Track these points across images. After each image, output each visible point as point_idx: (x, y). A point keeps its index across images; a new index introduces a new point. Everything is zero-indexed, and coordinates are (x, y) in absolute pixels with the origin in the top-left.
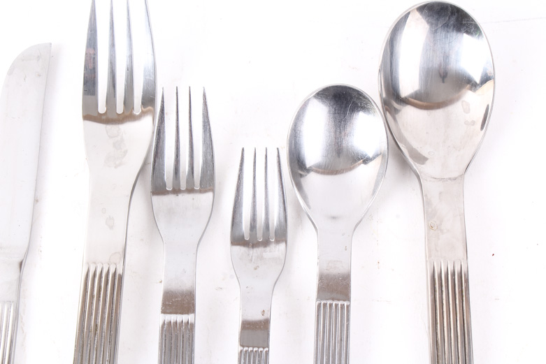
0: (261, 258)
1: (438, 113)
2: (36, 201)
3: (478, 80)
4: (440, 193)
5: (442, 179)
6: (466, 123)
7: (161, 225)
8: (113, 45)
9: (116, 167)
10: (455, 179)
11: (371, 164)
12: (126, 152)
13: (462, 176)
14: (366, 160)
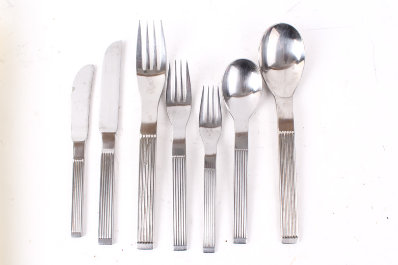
0: (212, 131)
1: (282, 71)
2: (119, 108)
3: (299, 59)
4: (284, 104)
5: (284, 98)
6: (293, 73)
7: (171, 118)
8: (148, 42)
9: (151, 93)
10: (289, 98)
11: (256, 94)
12: (155, 87)
13: (292, 96)
14: (254, 92)
